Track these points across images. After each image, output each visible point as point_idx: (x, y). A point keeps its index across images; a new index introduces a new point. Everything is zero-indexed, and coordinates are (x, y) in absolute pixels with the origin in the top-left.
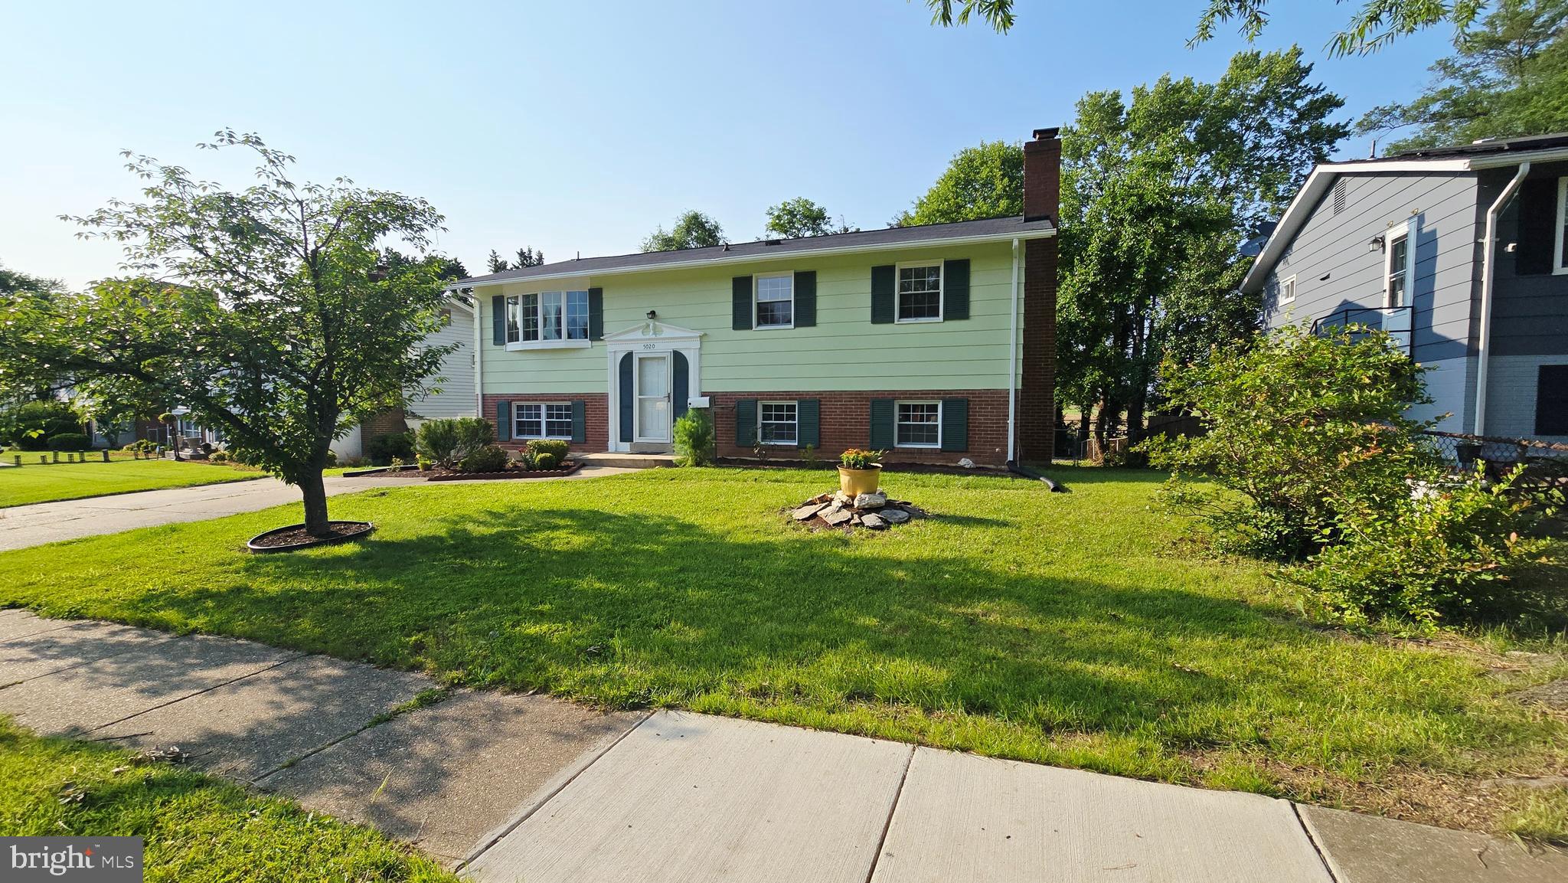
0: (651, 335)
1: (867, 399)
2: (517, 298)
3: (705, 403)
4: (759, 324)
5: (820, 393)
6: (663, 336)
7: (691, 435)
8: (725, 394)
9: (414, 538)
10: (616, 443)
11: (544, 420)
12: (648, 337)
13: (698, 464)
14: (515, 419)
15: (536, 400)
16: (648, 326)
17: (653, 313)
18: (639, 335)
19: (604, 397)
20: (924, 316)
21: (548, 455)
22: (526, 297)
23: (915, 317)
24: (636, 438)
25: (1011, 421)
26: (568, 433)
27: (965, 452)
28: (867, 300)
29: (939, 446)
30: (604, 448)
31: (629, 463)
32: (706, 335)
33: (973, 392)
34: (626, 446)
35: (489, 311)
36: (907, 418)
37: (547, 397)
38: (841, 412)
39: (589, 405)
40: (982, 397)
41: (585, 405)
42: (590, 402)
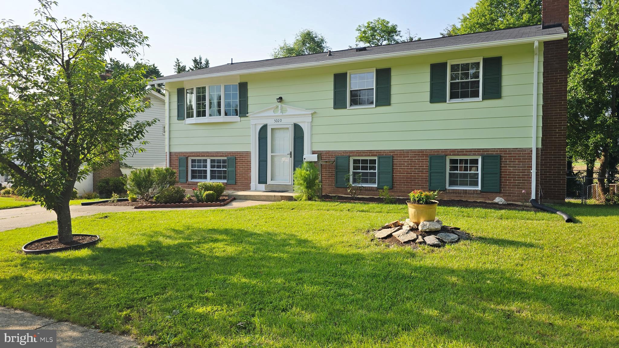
0: (279, 113)
1: (427, 155)
2: (193, 89)
3: (314, 158)
4: (351, 105)
5: (393, 151)
6: (287, 114)
7: (306, 180)
8: (328, 152)
9: (125, 246)
10: (256, 184)
11: (209, 169)
12: (277, 114)
13: (310, 199)
14: (190, 169)
15: (204, 156)
16: (277, 107)
17: (281, 98)
18: (271, 113)
19: (248, 154)
20: (468, 97)
21: (211, 192)
22: (198, 89)
23: (461, 98)
24: (269, 181)
25: (534, 171)
26: (225, 178)
27: (499, 192)
28: (427, 87)
29: (479, 188)
30: (248, 188)
31: (264, 198)
32: (315, 113)
33: (504, 150)
34: (263, 186)
35: (175, 98)
36: (456, 168)
37: (211, 154)
38: (408, 164)
39: (238, 159)
40: (511, 154)
41: (236, 159)
42: (239, 157)
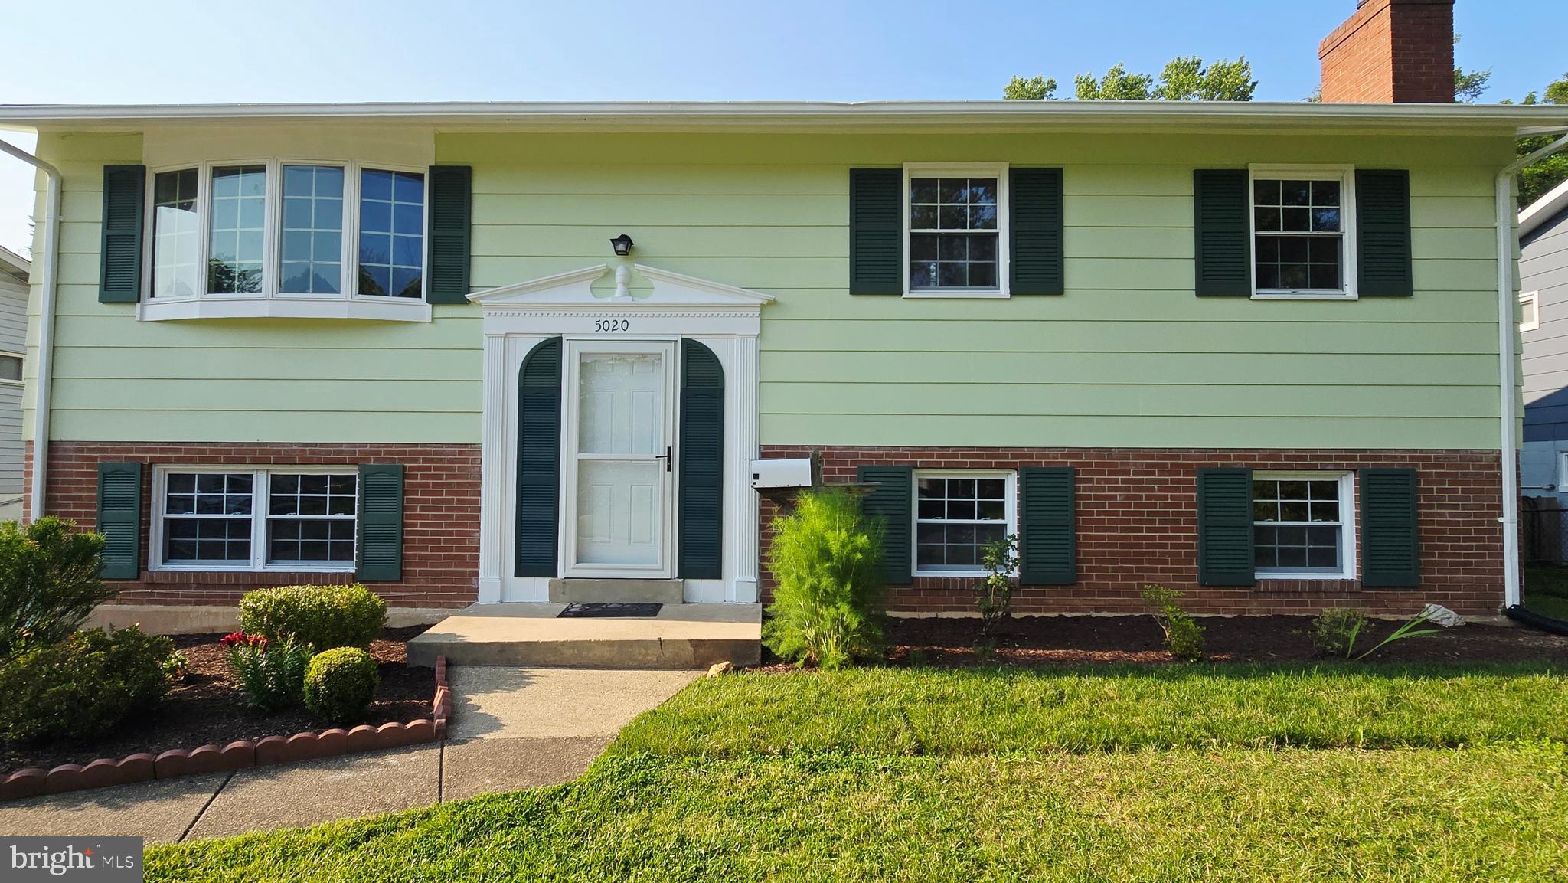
0: (618, 294)
1: (1188, 469)
2: (190, 175)
4: (919, 284)
5: (1075, 453)
6: (650, 300)
10: (502, 579)
11: (260, 515)
12: (609, 300)
14: (159, 512)
15: (241, 461)
16: (609, 273)
17: (625, 239)
18: (581, 294)
19: (466, 457)
20: (1305, 287)
21: (355, 655)
22: (223, 174)
24: (566, 564)
25: (1506, 520)
26: (342, 553)
27: (1412, 587)
29: (1350, 569)
30: (463, 595)
34: (538, 588)
35: (91, 207)
36: (1267, 512)
37: (279, 452)
38: (1128, 497)
39: (415, 477)
40: (1442, 467)
41: (405, 476)
42: (420, 469)
